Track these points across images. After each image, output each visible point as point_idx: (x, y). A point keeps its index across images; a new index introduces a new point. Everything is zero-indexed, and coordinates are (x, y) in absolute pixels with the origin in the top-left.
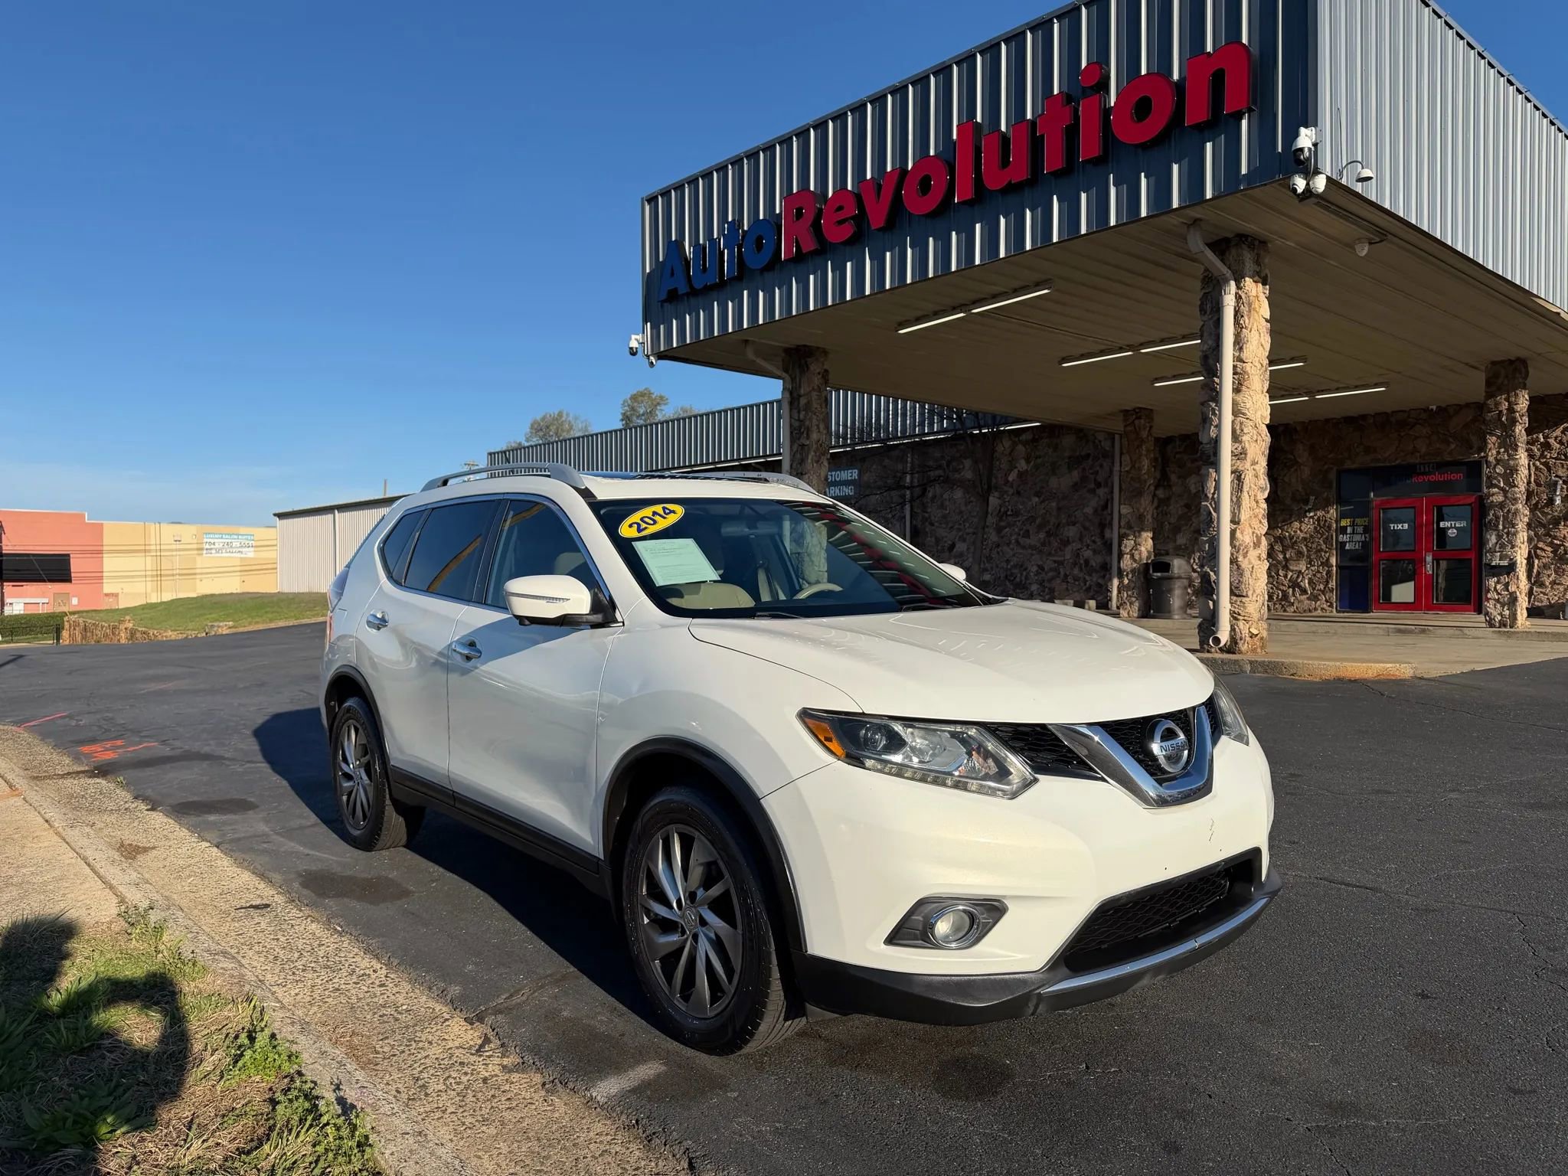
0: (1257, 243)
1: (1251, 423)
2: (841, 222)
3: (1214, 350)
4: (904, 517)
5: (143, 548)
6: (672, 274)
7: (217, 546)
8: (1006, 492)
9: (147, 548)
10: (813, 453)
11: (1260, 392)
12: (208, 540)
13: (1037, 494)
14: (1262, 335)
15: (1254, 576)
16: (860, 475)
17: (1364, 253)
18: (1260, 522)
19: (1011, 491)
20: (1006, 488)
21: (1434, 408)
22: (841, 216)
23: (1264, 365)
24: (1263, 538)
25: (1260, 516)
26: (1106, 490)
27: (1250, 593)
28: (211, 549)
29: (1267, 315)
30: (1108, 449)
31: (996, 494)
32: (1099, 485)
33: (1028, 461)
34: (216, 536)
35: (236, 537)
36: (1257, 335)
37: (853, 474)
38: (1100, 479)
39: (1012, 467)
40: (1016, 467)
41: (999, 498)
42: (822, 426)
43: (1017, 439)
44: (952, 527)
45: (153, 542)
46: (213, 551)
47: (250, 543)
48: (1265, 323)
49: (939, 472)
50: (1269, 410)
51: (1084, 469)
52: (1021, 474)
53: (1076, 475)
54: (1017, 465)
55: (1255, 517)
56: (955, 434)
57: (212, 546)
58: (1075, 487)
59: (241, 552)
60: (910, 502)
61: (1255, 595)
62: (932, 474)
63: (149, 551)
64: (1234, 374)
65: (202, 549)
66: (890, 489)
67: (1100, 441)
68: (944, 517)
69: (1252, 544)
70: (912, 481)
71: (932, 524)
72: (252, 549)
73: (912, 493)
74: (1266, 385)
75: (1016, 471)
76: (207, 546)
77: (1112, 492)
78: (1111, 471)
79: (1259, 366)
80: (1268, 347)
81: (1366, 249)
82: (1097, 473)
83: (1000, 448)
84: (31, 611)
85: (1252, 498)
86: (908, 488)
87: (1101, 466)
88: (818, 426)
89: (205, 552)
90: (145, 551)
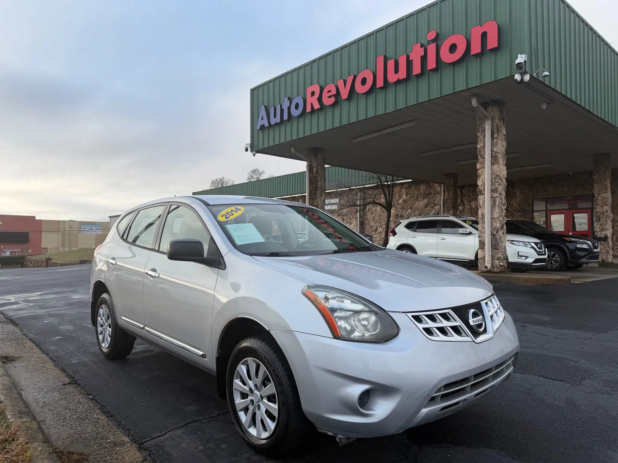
0: (500, 104)
1: (499, 178)
2: (330, 97)
3: (483, 147)
4: (357, 217)
5: (57, 230)
6: (262, 119)
7: (86, 229)
8: (398, 208)
9: (59, 230)
10: (319, 191)
11: (502, 165)
12: (83, 227)
13: (411, 208)
14: (503, 141)
15: (501, 241)
16: (339, 200)
17: (545, 107)
18: (503, 218)
19: (400, 207)
20: (398, 206)
21: (571, 173)
22: (330, 94)
23: (504, 153)
24: (505, 225)
25: (503, 216)
26: (439, 207)
27: (499, 248)
28: (84, 230)
29: (505, 133)
30: (439, 190)
31: (394, 208)
32: (435, 205)
33: (407, 195)
34: (87, 225)
35: (94, 226)
36: (501, 142)
37: (336, 200)
38: (436, 202)
39: (400, 198)
40: (402, 198)
41: (395, 210)
42: (322, 180)
43: (402, 187)
44: (376, 222)
45: (61, 228)
46: (85, 231)
47: (100, 228)
48: (504, 137)
49: (370, 200)
50: (506, 172)
51: (429, 198)
52: (404, 200)
53: (426, 201)
54: (403, 197)
55: (501, 216)
56: (378, 185)
57: (85, 229)
58: (426, 206)
59: (96, 232)
60: (360, 211)
61: (501, 249)
62: (368, 200)
63: (60, 231)
64: (491, 157)
65: (81, 230)
66: (351, 206)
67: (436, 188)
68: (373, 217)
69: (500, 228)
70: (360, 203)
71: (368, 220)
72: (100, 230)
73: (360, 208)
74: (505, 162)
75: (402, 199)
76: (83, 229)
77: (441, 208)
78: (440, 199)
79: (502, 154)
80: (505, 146)
81: (546, 106)
82: (435, 200)
83: (395, 190)
84: (13, 255)
85: (500, 208)
86: (359, 206)
87: (436, 197)
88: (321, 180)
89: (82, 231)
90: (58, 231)
